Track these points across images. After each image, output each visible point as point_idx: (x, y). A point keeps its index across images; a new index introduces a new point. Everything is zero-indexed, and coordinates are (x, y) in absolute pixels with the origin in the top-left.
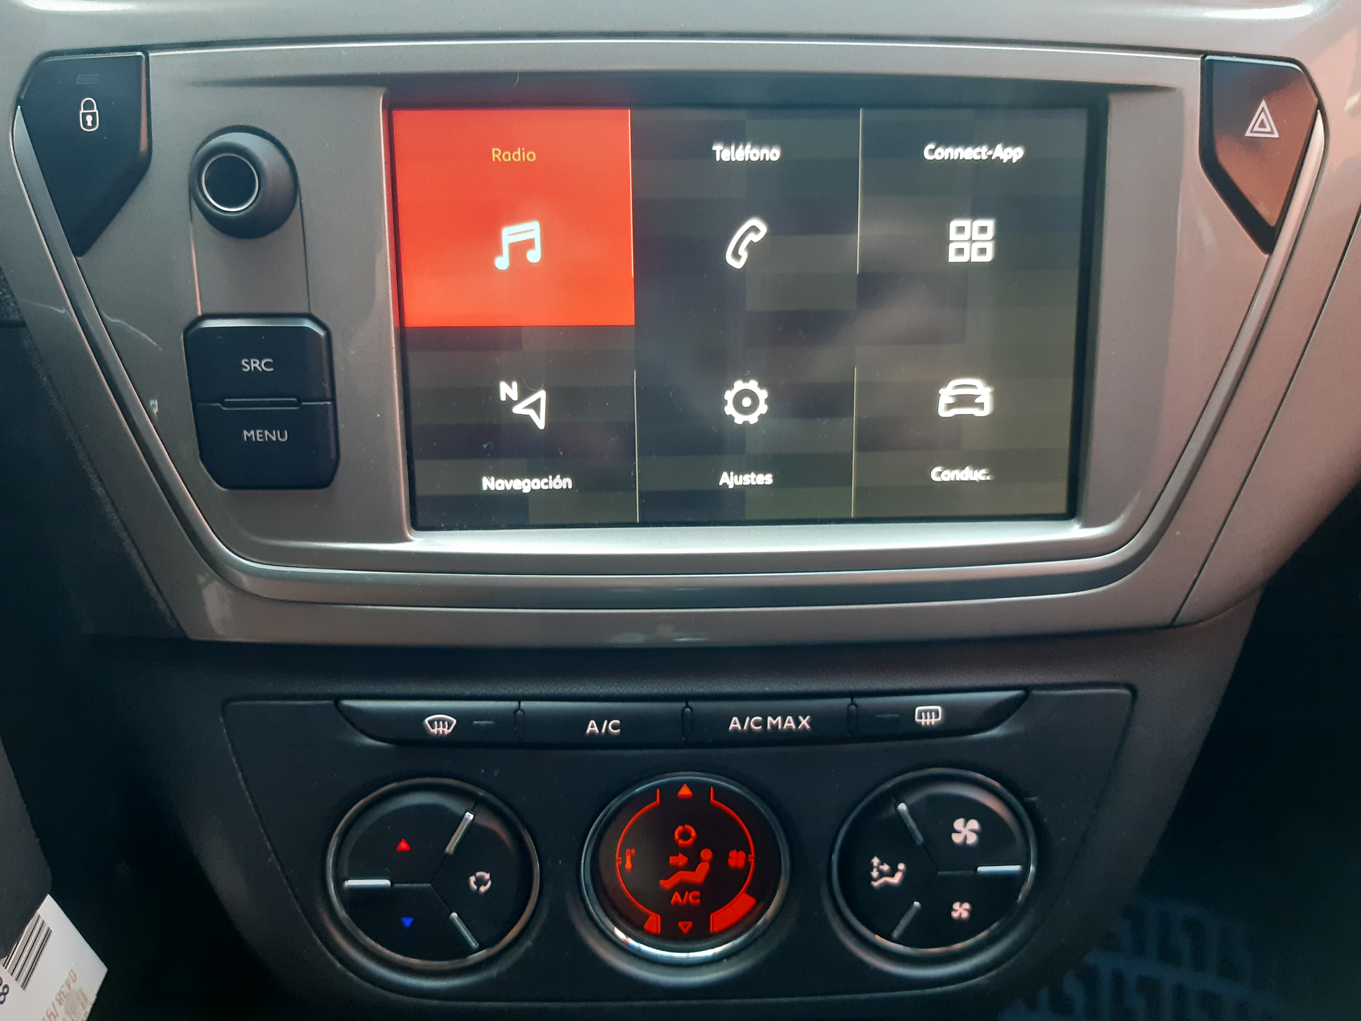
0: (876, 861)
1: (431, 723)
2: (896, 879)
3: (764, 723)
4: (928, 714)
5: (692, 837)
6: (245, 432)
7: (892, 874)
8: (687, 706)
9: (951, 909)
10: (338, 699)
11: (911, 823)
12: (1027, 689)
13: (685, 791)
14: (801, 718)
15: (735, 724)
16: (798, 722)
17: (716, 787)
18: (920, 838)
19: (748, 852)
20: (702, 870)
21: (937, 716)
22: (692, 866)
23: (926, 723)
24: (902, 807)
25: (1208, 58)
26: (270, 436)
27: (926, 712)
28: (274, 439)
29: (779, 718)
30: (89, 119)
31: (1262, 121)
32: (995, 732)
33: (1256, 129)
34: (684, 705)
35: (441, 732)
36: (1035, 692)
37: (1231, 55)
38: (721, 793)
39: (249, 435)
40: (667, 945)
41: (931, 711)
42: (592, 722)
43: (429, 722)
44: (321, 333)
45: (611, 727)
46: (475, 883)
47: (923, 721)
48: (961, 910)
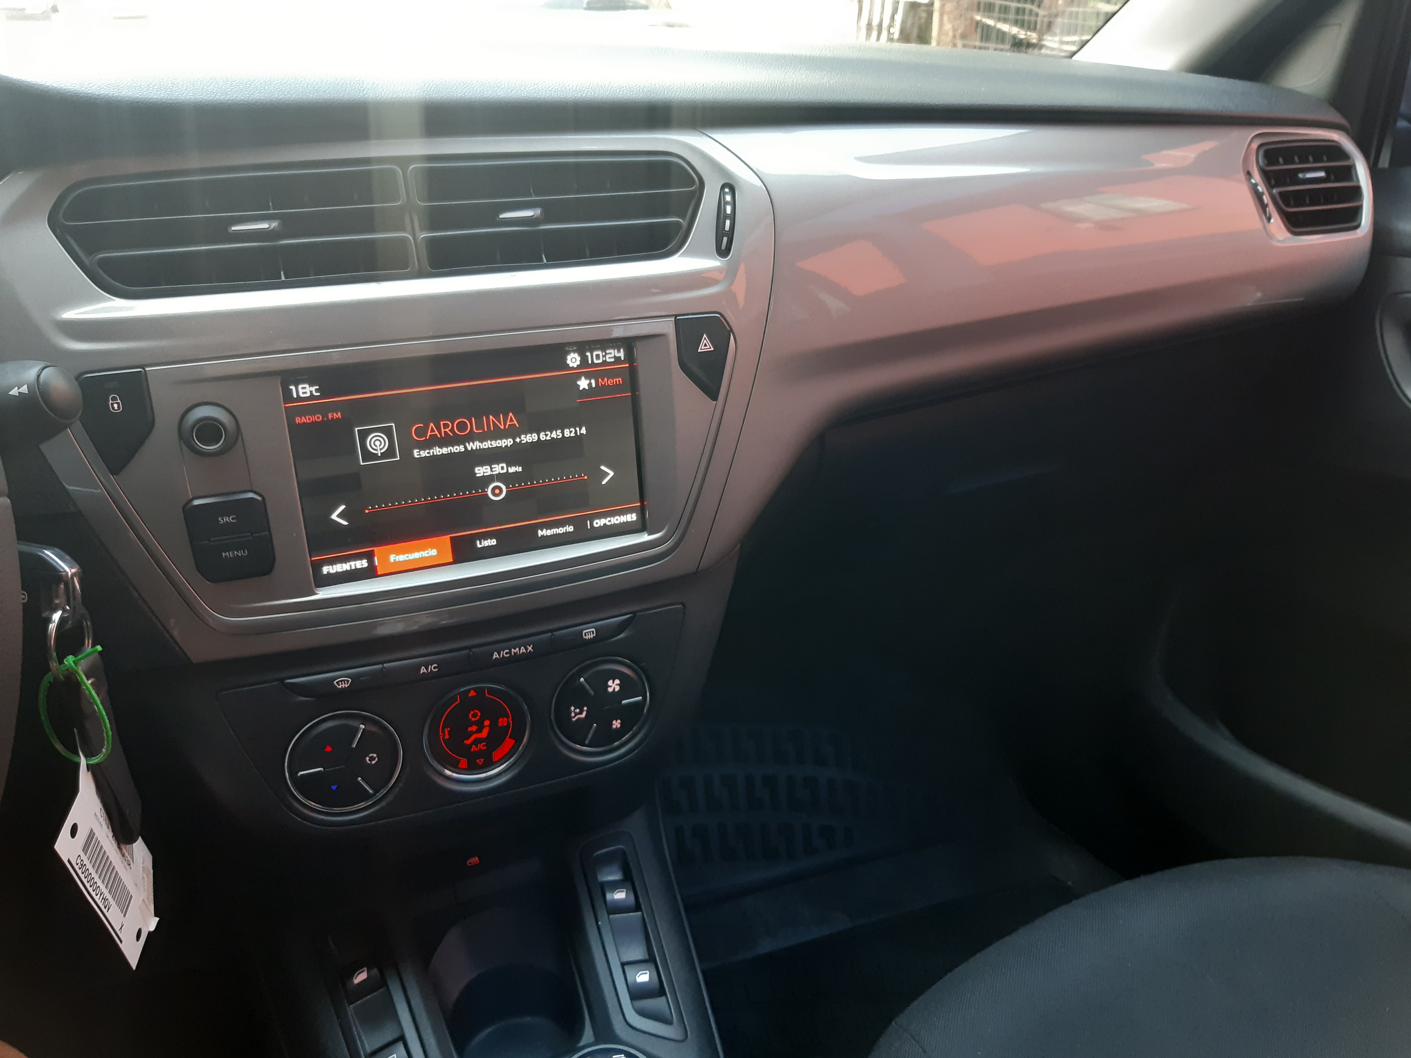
0: (572, 708)
1: (337, 683)
2: (584, 715)
3: (510, 652)
4: (589, 633)
5: (478, 716)
6: (223, 554)
7: (581, 713)
8: (471, 651)
9: (612, 724)
10: (282, 680)
11: (588, 687)
12: (634, 613)
13: (472, 693)
14: (528, 646)
15: (496, 655)
16: (526, 649)
17: (488, 688)
18: (592, 692)
19: (508, 717)
20: (485, 732)
21: (593, 634)
22: (479, 730)
23: (588, 638)
24: (582, 679)
25: (678, 318)
26: (238, 553)
27: (588, 632)
28: (240, 555)
29: (517, 649)
30: (116, 406)
31: (705, 344)
32: (622, 636)
33: (703, 348)
34: (469, 651)
35: (343, 687)
36: (638, 614)
37: (688, 315)
38: (491, 691)
39: (226, 555)
40: (473, 772)
41: (590, 632)
42: (423, 668)
43: (336, 683)
44: (259, 498)
45: (432, 668)
46: (369, 760)
47: (587, 637)
48: (616, 724)
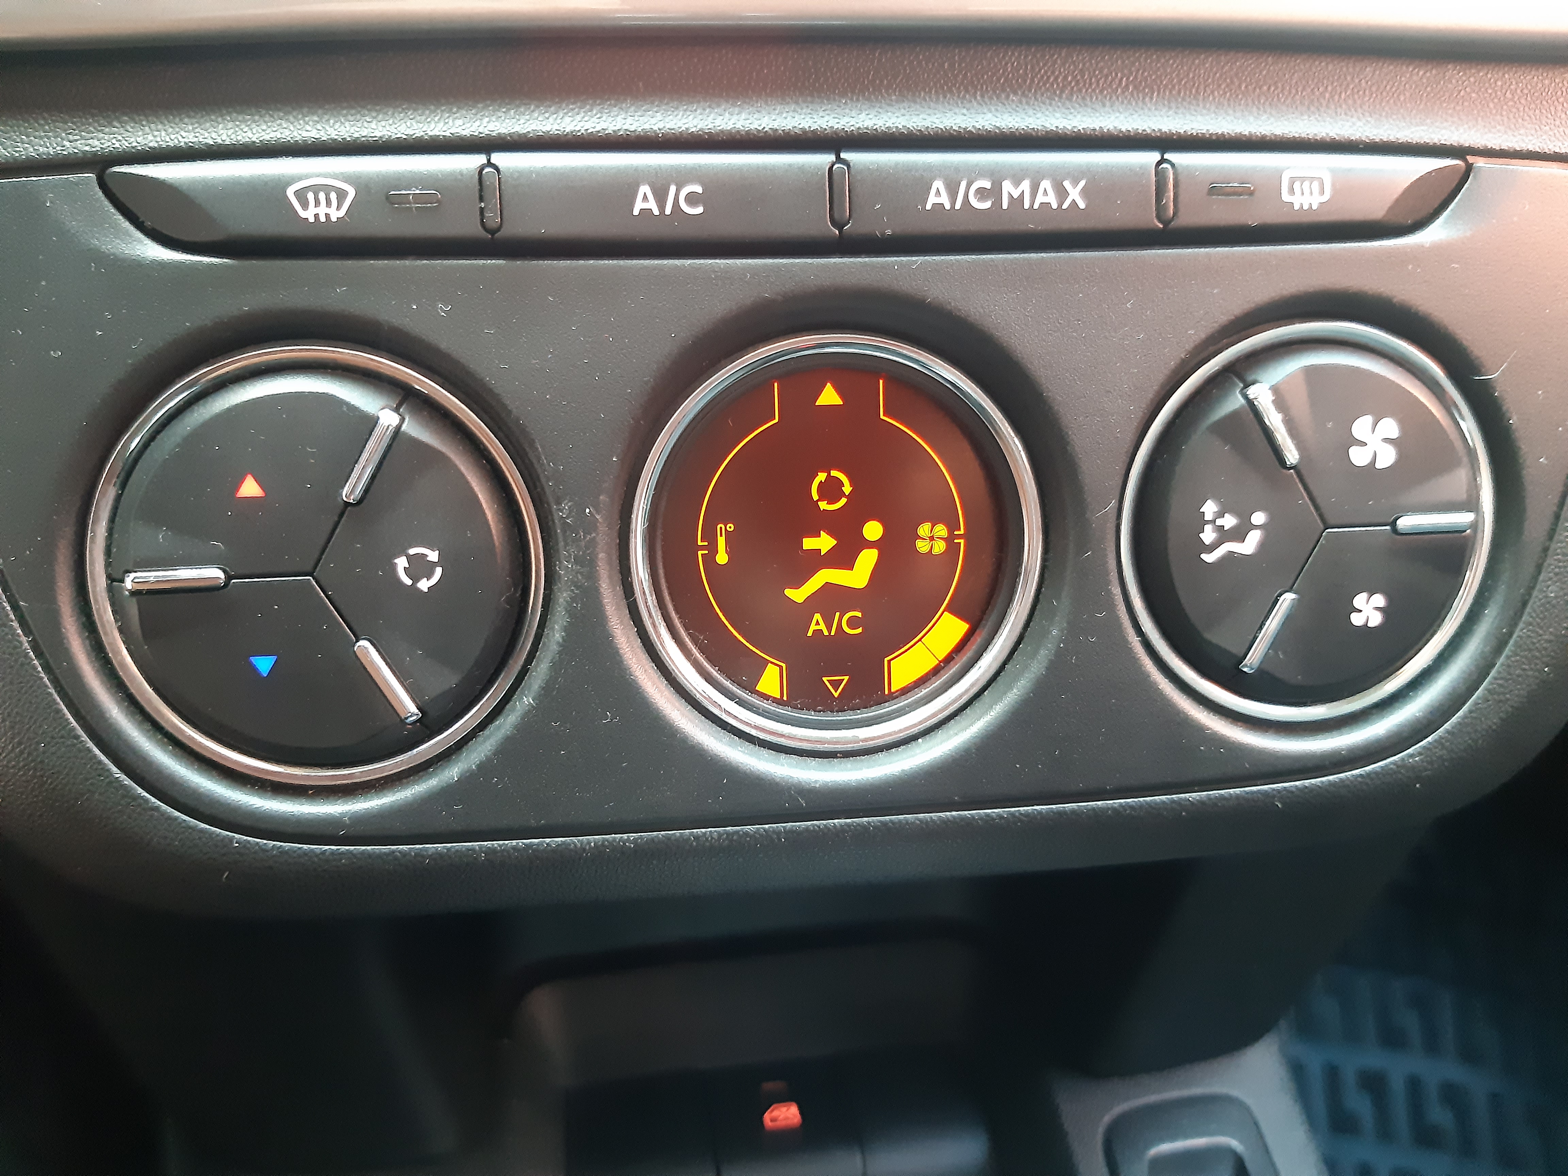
1: (301, 196)
2: (1249, 545)
3: (996, 194)
5: (843, 495)
7: (1239, 535)
8: (841, 162)
11: (1275, 425)
14: (1067, 184)
15: (939, 195)
18: (1292, 453)
19: (952, 524)
20: (865, 565)
22: (844, 556)
24: (1259, 391)
34: (832, 158)
35: (323, 219)
36: (1481, 164)
40: (805, 718)
